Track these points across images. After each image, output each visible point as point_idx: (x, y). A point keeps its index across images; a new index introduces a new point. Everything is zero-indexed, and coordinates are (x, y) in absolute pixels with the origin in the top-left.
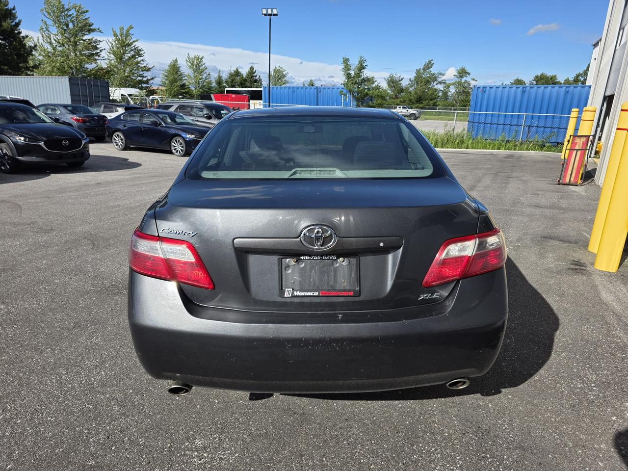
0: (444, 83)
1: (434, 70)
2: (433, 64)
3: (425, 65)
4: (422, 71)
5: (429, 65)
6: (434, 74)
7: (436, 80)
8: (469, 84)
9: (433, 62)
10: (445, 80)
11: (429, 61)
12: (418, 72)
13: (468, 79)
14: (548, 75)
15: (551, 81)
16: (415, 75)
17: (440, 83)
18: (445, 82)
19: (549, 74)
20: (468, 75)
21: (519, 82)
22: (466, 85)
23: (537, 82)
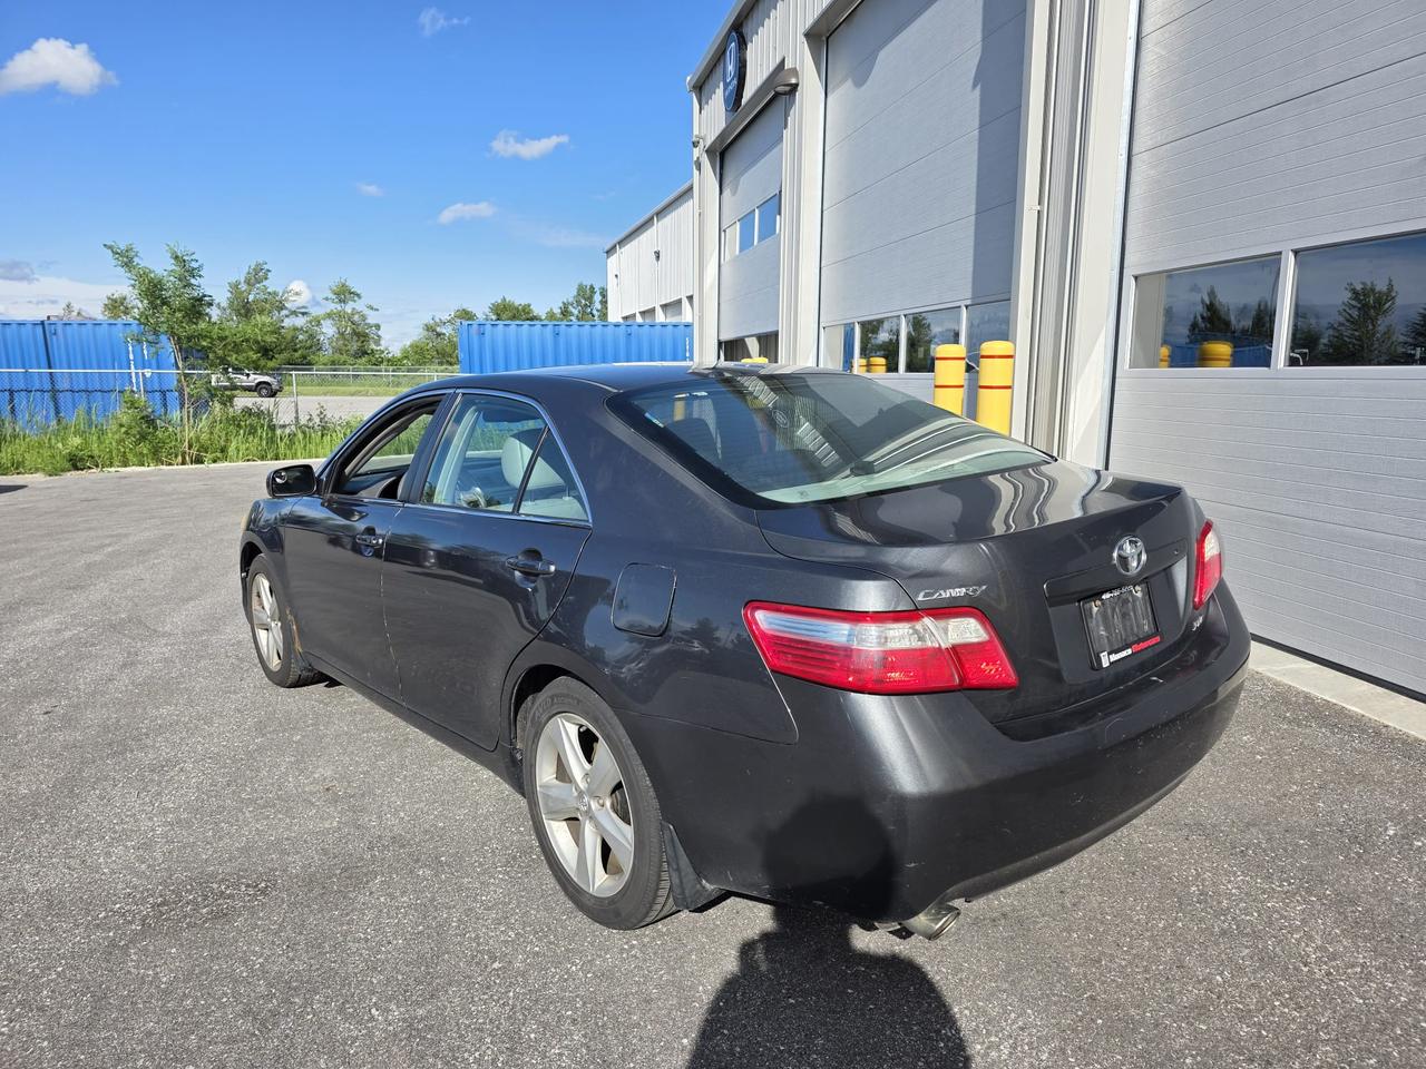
0: (303, 314)
1: (272, 284)
2: (269, 271)
3: (249, 273)
4: (243, 287)
5: (258, 275)
6: (275, 294)
7: (282, 308)
8: (364, 318)
9: (266, 267)
10: (303, 307)
11: (257, 265)
12: (235, 287)
13: (359, 305)
14: (517, 304)
15: (522, 314)
16: (229, 295)
17: (294, 313)
18: (303, 310)
19: (518, 300)
20: (356, 298)
21: (466, 315)
22: (356, 318)
23: (498, 315)
